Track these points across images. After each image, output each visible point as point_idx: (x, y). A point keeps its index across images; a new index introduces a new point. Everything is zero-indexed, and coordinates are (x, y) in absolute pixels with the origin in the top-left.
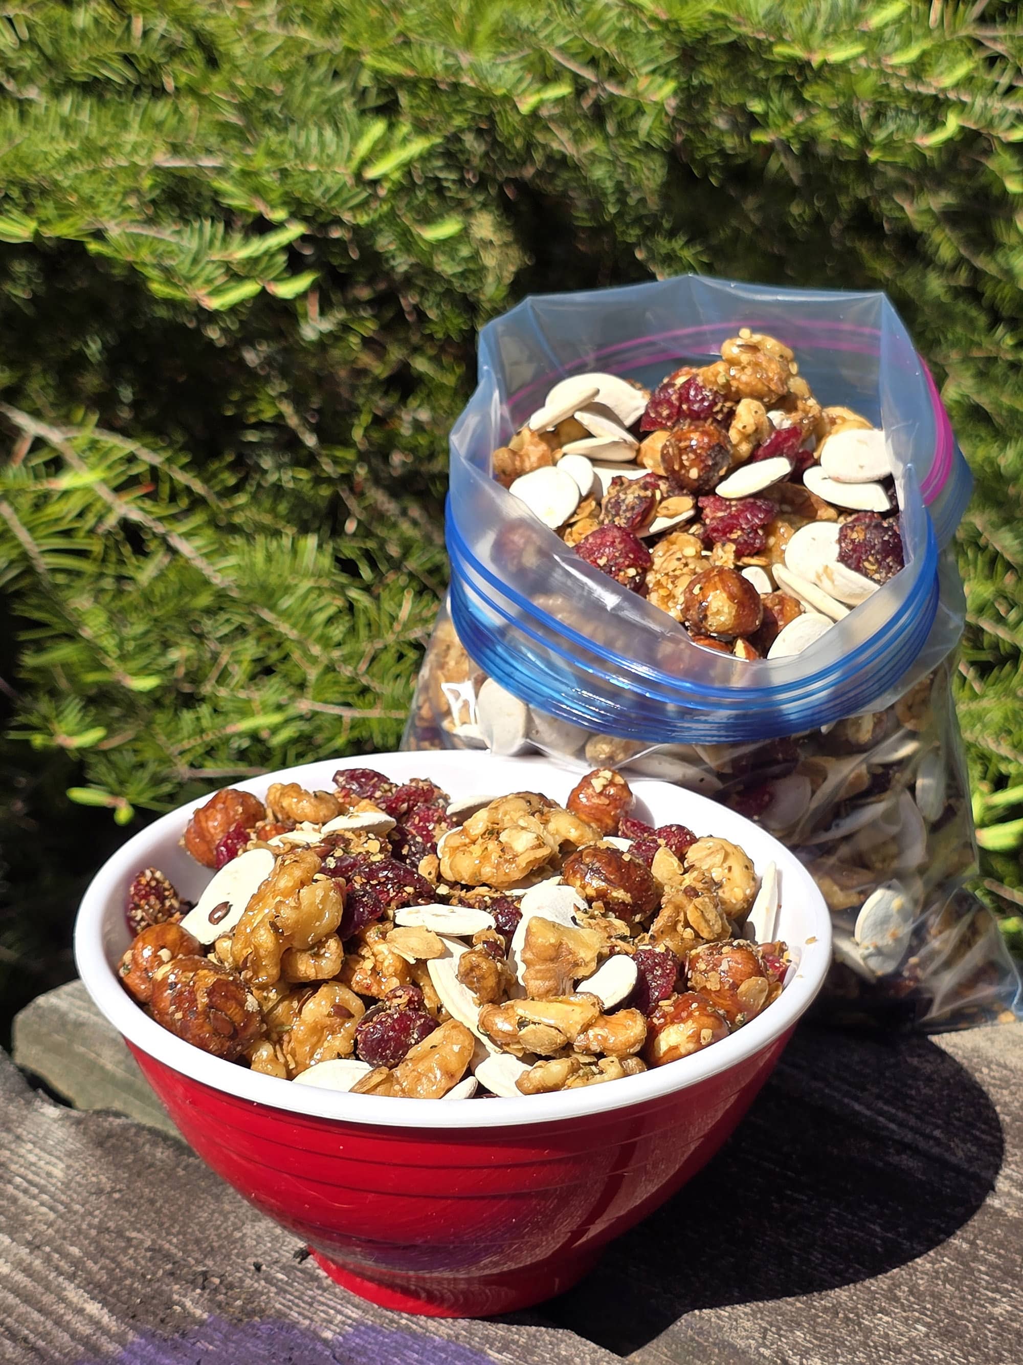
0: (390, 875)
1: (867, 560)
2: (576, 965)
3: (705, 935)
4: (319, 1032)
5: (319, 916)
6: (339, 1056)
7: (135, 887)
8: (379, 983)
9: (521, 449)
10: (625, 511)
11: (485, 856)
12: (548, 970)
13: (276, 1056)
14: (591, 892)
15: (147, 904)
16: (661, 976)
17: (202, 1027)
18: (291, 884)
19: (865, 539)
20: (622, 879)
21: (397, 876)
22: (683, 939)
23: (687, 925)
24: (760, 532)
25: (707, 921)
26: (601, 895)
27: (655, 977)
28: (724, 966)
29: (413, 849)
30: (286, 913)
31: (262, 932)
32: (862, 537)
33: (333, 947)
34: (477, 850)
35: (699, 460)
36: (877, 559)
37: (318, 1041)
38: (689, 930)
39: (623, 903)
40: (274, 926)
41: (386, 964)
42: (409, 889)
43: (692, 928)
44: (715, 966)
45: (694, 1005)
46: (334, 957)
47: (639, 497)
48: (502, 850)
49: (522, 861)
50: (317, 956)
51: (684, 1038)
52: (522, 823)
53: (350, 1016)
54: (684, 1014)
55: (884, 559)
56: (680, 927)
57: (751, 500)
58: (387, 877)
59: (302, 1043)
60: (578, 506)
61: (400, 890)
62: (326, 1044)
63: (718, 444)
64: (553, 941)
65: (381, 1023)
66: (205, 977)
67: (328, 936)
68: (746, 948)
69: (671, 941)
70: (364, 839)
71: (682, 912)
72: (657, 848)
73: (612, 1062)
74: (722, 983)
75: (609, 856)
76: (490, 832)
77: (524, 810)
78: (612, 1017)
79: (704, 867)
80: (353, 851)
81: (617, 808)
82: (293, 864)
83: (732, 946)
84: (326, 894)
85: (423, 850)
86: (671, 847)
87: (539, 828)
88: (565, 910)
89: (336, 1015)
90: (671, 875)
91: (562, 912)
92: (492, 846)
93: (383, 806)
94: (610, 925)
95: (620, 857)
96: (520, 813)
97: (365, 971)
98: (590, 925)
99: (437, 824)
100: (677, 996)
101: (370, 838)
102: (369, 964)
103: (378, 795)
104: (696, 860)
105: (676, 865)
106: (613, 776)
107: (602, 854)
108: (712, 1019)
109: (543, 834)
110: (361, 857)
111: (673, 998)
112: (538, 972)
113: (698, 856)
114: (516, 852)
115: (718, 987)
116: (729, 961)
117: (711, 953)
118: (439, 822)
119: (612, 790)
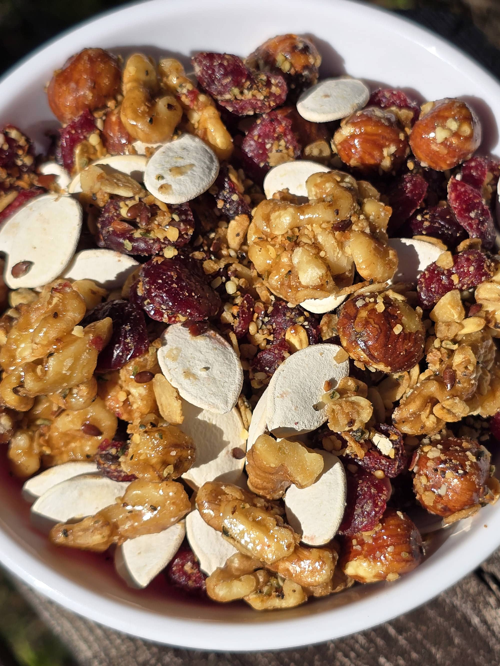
4: (70, 437)
8: (129, 413)
11: (277, 263)
12: (266, 478)
13: (31, 446)
20: (385, 355)
22: (423, 427)
28: (442, 490)
29: (228, 206)
33: (84, 390)
38: (432, 418)
40: (16, 391)
43: (435, 417)
44: (434, 488)
45: (390, 549)
48: (290, 272)
53: (99, 433)
56: (424, 415)
62: (78, 444)
64: (273, 466)
67: (79, 385)
68: (470, 476)
69: (411, 428)
70: (167, 219)
71: (430, 405)
72: (450, 287)
73: (294, 591)
74: (435, 502)
75: (380, 328)
76: (289, 239)
77: (328, 222)
78: (306, 553)
79: (490, 309)
80: (152, 235)
81: (454, 157)
82: (51, 320)
83: (457, 472)
84: (76, 359)
85: (237, 209)
86: (463, 286)
87: (334, 251)
88: (313, 390)
89: (85, 432)
90: (449, 320)
91: (308, 395)
92: (285, 260)
93: (230, 109)
94: (353, 408)
95: (392, 328)
96: (324, 226)
97: (117, 402)
98: (333, 411)
99: (276, 142)
100: (381, 527)
101: (173, 219)
102: (122, 397)
103: (227, 96)
104: (484, 299)
105: (456, 316)
106: (460, 126)
107: (375, 323)
108: (403, 564)
109: (337, 256)
110: (156, 246)
111: (377, 529)
112: (259, 475)
113: (487, 296)
114: (300, 283)
115: (432, 505)
116: (448, 488)
117: (436, 470)
118: (278, 139)
119: (454, 141)
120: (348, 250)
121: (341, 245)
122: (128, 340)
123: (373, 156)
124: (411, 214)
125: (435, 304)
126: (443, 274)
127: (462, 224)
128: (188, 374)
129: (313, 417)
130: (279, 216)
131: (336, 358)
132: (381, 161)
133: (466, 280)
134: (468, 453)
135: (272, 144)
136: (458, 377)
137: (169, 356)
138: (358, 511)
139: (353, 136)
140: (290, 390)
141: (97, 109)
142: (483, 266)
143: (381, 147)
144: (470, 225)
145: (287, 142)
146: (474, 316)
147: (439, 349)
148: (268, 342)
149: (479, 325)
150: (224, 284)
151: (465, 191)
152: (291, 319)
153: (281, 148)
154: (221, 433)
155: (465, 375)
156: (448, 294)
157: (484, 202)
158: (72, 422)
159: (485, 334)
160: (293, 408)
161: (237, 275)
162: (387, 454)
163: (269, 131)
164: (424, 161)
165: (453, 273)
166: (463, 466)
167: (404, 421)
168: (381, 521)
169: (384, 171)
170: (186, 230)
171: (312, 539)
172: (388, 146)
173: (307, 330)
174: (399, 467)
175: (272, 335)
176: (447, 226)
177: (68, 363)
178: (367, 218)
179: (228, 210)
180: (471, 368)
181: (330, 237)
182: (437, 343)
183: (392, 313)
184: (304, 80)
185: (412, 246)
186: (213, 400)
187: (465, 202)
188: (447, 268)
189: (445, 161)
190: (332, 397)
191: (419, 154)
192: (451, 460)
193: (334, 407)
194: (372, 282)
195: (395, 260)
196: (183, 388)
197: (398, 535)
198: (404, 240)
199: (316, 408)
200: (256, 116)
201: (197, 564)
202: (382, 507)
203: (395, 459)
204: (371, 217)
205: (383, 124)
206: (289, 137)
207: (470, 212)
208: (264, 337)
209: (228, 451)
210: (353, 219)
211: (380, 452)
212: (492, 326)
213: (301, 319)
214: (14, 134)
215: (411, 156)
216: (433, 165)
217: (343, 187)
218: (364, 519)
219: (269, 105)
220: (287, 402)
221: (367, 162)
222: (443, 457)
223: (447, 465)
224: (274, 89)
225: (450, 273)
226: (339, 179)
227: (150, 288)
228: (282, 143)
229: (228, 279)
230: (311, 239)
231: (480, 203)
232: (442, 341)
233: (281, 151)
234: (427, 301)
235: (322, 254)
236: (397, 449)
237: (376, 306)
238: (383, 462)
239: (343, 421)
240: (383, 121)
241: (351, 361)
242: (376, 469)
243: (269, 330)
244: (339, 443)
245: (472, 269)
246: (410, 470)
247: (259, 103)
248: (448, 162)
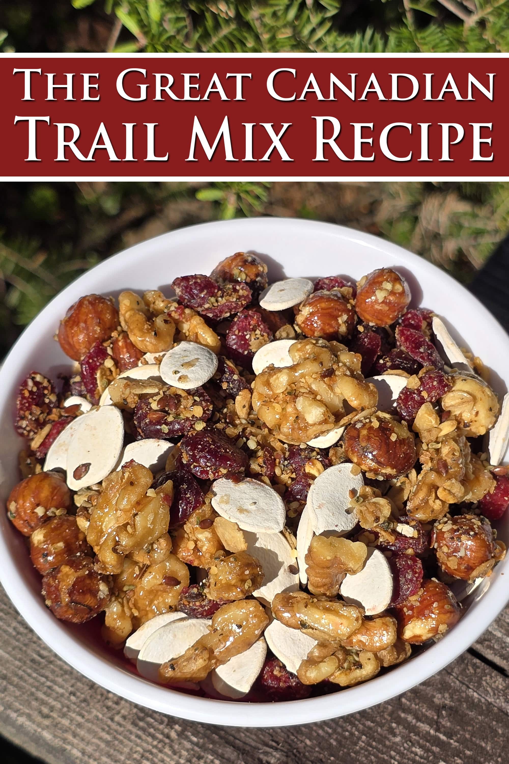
4: (155, 593)
6: (171, 608)
8: (200, 558)
11: (284, 415)
12: (324, 573)
13: (123, 611)
15: (31, 414)
20: (389, 460)
22: (433, 511)
23: (437, 498)
25: (453, 494)
26: (373, 470)
28: (462, 552)
29: (231, 385)
33: (163, 543)
37: (154, 598)
38: (438, 502)
39: (390, 475)
40: (115, 550)
43: (440, 500)
44: (455, 551)
45: (435, 605)
46: (164, 551)
48: (298, 417)
50: (151, 551)
51: (426, 631)
52: (314, 387)
53: (178, 583)
54: (427, 611)
56: (431, 502)
59: (142, 599)
61: (217, 471)
62: (161, 599)
64: (329, 558)
66: (67, 575)
67: (159, 538)
68: (480, 536)
69: (424, 514)
70: (191, 402)
71: (434, 490)
72: (422, 402)
73: (369, 659)
74: (459, 564)
75: (380, 439)
76: (289, 393)
77: (317, 373)
78: (371, 623)
79: (457, 413)
80: (182, 416)
81: (395, 311)
82: (130, 488)
83: (470, 535)
84: (156, 514)
85: (239, 386)
86: (432, 398)
87: (327, 393)
88: (342, 499)
89: (167, 584)
90: (429, 427)
91: (339, 503)
92: (290, 409)
93: (210, 315)
94: (376, 507)
95: (388, 438)
96: (314, 376)
97: (188, 550)
98: (361, 512)
99: (253, 332)
100: (423, 591)
101: (195, 401)
102: (191, 545)
103: (207, 306)
104: (451, 406)
105: (434, 422)
106: (393, 286)
107: (375, 436)
108: (448, 615)
109: (330, 397)
110: (187, 424)
111: (420, 593)
112: (319, 573)
113: (453, 403)
114: (307, 423)
115: (456, 567)
116: (466, 549)
117: (452, 538)
118: (254, 330)
119: (392, 298)
120: (338, 390)
121: (331, 388)
122: (188, 495)
123: (331, 326)
124: (375, 359)
125: (414, 419)
126: (414, 393)
127: (416, 358)
128: (241, 510)
129: (347, 519)
130: (278, 378)
131: (352, 472)
132: (339, 328)
133: (433, 393)
134: (473, 520)
135: (250, 335)
136: (449, 464)
137: (222, 502)
138: (402, 580)
139: (312, 314)
140: (324, 502)
141: (104, 340)
142: (443, 379)
143: (335, 318)
144: (422, 358)
145: (261, 331)
146: (447, 420)
147: (427, 450)
148: (293, 479)
149: (453, 426)
150: (245, 443)
151: (411, 334)
152: (306, 456)
153: (257, 336)
154: (276, 555)
155: (454, 460)
156: (423, 406)
157: (427, 340)
158: (155, 577)
159: (459, 433)
160: (331, 515)
161: (254, 435)
162: (411, 536)
163: (246, 325)
164: (372, 322)
165: (422, 391)
166: (472, 529)
167: (417, 509)
168: (422, 586)
169: (342, 336)
170: (207, 406)
171: (374, 609)
172: (341, 316)
173: (321, 461)
174: (423, 543)
175: (294, 473)
176: (405, 362)
177: (151, 518)
178: (345, 365)
179: (232, 389)
180: (457, 454)
181: (322, 382)
182: (424, 447)
183: (385, 427)
184: (258, 284)
185: (383, 381)
186: (267, 524)
187: (413, 342)
188: (416, 388)
189: (388, 316)
190: (358, 501)
191: (366, 316)
192: (462, 528)
193: (362, 509)
194: (363, 409)
195: (375, 390)
196: (240, 521)
197: (437, 593)
198: (376, 378)
199: (348, 512)
200: (233, 316)
201: (284, 667)
202: (420, 573)
203: (419, 538)
204: (348, 364)
205: (333, 300)
206: (262, 326)
207: (419, 348)
208: (288, 476)
209: (285, 569)
210: (335, 367)
211: (406, 537)
212: (462, 426)
213: (314, 453)
214: (38, 378)
215: (360, 322)
216: (379, 322)
217: (319, 346)
218: (409, 586)
219: (242, 304)
220: (325, 511)
221: (328, 331)
222: (455, 527)
223: (460, 532)
224: (241, 292)
225: (419, 392)
226: (314, 342)
227: (194, 453)
228: (258, 332)
229: (248, 439)
230: (306, 389)
231: (425, 340)
232: (428, 445)
233: (258, 338)
234: (408, 416)
235: (318, 397)
236: (419, 531)
237: (372, 424)
238: (411, 541)
239: (371, 518)
240: (332, 297)
241: (364, 473)
242: (406, 549)
243: (291, 470)
244: (372, 537)
245: (435, 383)
246: (431, 547)
247: (233, 304)
248: (391, 316)
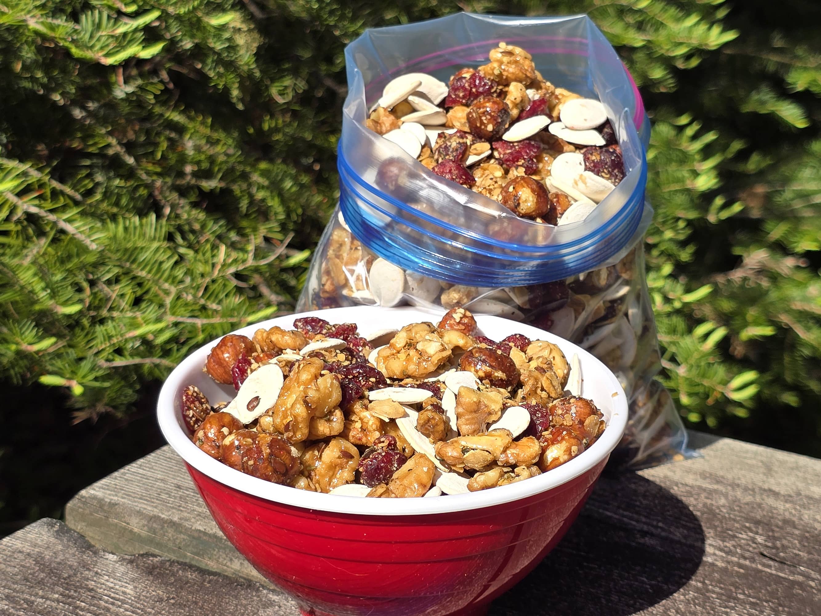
0: (361, 371)
1: (603, 172)
2: (490, 414)
3: (553, 395)
4: (333, 468)
5: (330, 395)
6: (347, 482)
7: (186, 396)
8: (366, 436)
9: (379, 119)
10: (452, 152)
11: (408, 359)
12: (473, 418)
13: (309, 483)
14: (481, 374)
15: (195, 406)
16: (541, 417)
17: (267, 468)
18: (310, 377)
19: (601, 160)
20: (499, 365)
21: (365, 372)
22: (541, 398)
23: (543, 389)
24: (535, 160)
25: (554, 386)
26: (488, 376)
27: (538, 418)
28: (573, 410)
30: (312, 394)
31: (298, 406)
32: (598, 158)
33: (338, 415)
34: (402, 356)
35: (493, 119)
36: (609, 171)
37: (333, 475)
38: (544, 392)
39: (501, 380)
40: (305, 402)
41: (370, 423)
42: (373, 380)
43: (546, 391)
44: (568, 411)
45: (565, 433)
46: (339, 421)
47: (459, 143)
48: (420, 354)
49: (435, 360)
50: (329, 421)
51: (562, 452)
52: (427, 337)
53: (352, 457)
54: (559, 438)
55: (613, 171)
56: (539, 391)
57: (528, 142)
58: (359, 373)
59: (323, 476)
60: (421, 151)
61: (367, 380)
62: (338, 476)
63: (503, 109)
64: (475, 400)
65: (375, 458)
66: (265, 437)
67: (335, 408)
69: (535, 399)
70: (334, 354)
72: (511, 348)
73: (524, 469)
76: (410, 345)
78: (519, 441)
86: (518, 347)
89: (343, 457)
90: (521, 363)
92: (412, 353)
95: (495, 352)
97: (357, 429)
99: (364, 348)
101: (336, 352)
102: (358, 425)
103: (324, 332)
106: (465, 312)
111: (550, 430)
112: (467, 420)
114: (430, 354)
116: (576, 408)
119: (466, 320)
122: (351, 385)
130: (398, 336)
133: (518, 343)
158: (333, 451)
167: (529, 394)
171: (518, 432)
206: (369, 345)
245: (518, 337)
